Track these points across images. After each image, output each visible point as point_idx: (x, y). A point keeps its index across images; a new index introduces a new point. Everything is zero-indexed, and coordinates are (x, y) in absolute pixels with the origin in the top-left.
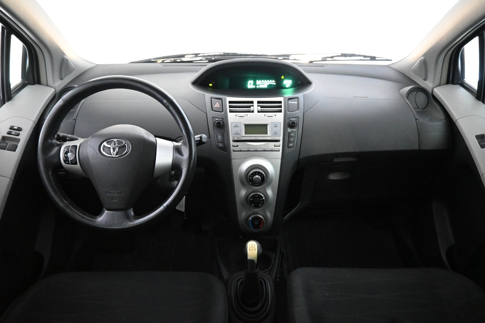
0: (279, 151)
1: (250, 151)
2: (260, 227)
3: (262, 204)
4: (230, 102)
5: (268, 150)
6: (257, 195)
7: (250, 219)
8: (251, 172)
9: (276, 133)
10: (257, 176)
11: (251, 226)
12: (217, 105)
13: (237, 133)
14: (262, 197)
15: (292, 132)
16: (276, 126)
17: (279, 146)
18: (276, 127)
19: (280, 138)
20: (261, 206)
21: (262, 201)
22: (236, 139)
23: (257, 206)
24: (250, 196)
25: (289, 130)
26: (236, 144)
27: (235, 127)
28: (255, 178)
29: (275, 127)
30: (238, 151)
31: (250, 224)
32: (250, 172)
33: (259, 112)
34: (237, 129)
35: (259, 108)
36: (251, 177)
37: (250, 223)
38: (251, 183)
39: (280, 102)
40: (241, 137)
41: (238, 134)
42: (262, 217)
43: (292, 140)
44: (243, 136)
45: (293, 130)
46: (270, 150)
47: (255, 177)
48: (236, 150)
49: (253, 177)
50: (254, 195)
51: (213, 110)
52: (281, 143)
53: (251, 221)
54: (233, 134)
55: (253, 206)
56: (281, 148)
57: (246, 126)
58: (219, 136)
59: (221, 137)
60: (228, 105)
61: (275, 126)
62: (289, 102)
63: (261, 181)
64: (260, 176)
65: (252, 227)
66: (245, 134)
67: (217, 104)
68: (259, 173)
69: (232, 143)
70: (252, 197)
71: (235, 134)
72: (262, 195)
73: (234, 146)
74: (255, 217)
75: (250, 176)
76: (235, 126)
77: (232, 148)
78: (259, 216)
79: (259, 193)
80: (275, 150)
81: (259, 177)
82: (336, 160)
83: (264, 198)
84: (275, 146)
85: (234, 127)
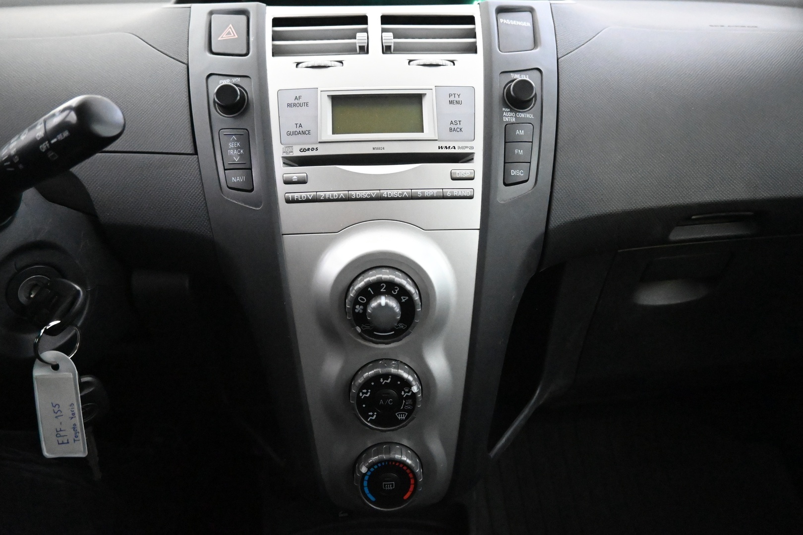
0: (471, 197)
1: (356, 200)
2: (406, 497)
3: (410, 412)
4: (277, 22)
5: (428, 193)
6: (386, 376)
7: (364, 470)
8: (360, 284)
9: (455, 127)
10: (383, 300)
11: (370, 496)
12: (229, 33)
13: (301, 129)
14: (408, 385)
15: (519, 123)
16: (457, 99)
17: (472, 179)
18: (458, 102)
19: (472, 148)
20: (402, 421)
21: (410, 401)
22: (297, 153)
23: (388, 420)
24: (360, 381)
25: (509, 116)
26: (297, 172)
27: (295, 105)
28: (374, 309)
29: (451, 102)
30: (308, 201)
31: (362, 487)
32: (355, 283)
33: (387, 50)
34: (300, 116)
35: (389, 38)
36: (360, 304)
37: (365, 483)
38: (359, 329)
39: (470, 20)
40: (319, 146)
41: (304, 133)
42: (409, 461)
43: (521, 152)
44: (324, 139)
45: (523, 115)
46: (434, 192)
47: (374, 304)
48: (296, 196)
49: (366, 305)
50: (376, 377)
51: (214, 50)
52: (477, 166)
53: (366, 478)
54: (284, 133)
55: (371, 421)
56: (477, 186)
57: (339, 101)
58: (231, 145)
59: (237, 148)
60: (269, 29)
61: (452, 98)
62: (501, 20)
63: (400, 321)
64: (397, 298)
65: (373, 499)
66: (334, 132)
67: (230, 29)
68: (391, 288)
69: (281, 171)
70: (366, 384)
71: (294, 133)
72: (405, 375)
73: (287, 182)
74: (385, 461)
75: (355, 302)
76: (292, 101)
77: (282, 190)
78: (398, 456)
79: (393, 371)
80: (456, 193)
81: (393, 304)
82: (679, 235)
83: (415, 389)
84: (453, 179)
85: (289, 105)
